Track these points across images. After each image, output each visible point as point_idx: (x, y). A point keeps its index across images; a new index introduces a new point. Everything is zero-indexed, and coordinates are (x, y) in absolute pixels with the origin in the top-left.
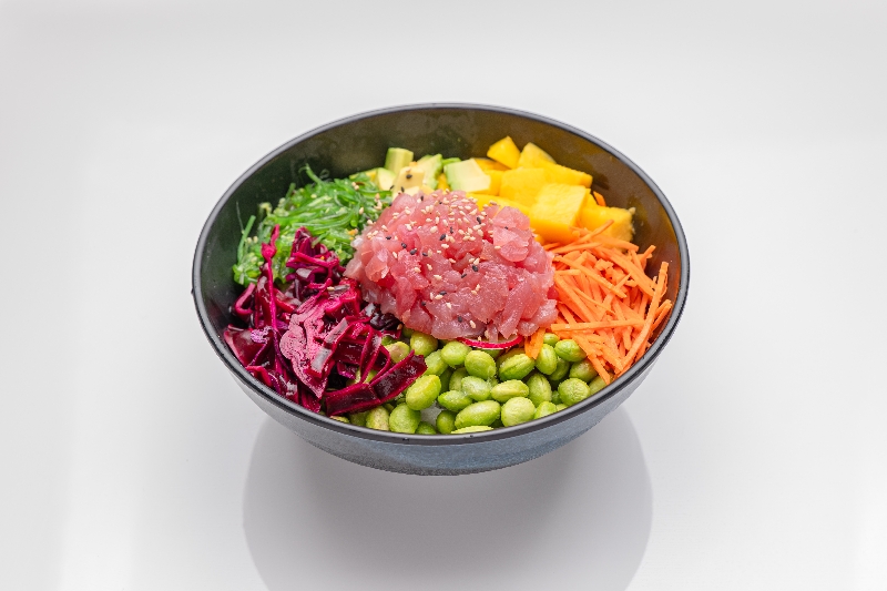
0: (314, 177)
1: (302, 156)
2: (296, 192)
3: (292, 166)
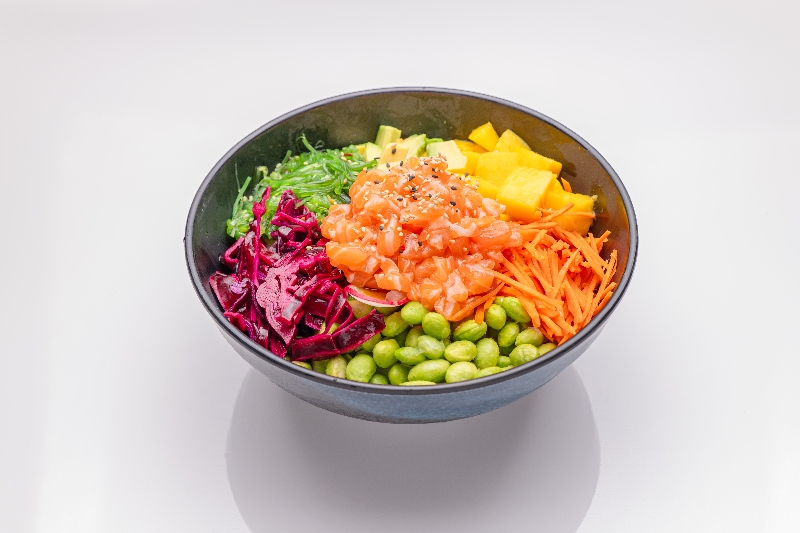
0: (309, 146)
1: (300, 126)
2: (292, 159)
3: (290, 134)
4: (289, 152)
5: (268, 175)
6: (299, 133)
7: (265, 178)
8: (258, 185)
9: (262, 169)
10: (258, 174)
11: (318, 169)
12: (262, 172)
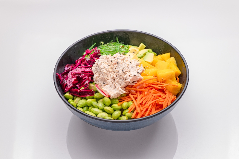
0: (118, 41)
1: (118, 35)
2: (112, 43)
3: (114, 36)
4: (112, 41)
5: (103, 45)
6: (117, 36)
7: (102, 45)
8: (99, 46)
9: (102, 42)
10: (101, 43)
11: (113, 48)
12: (102, 43)
